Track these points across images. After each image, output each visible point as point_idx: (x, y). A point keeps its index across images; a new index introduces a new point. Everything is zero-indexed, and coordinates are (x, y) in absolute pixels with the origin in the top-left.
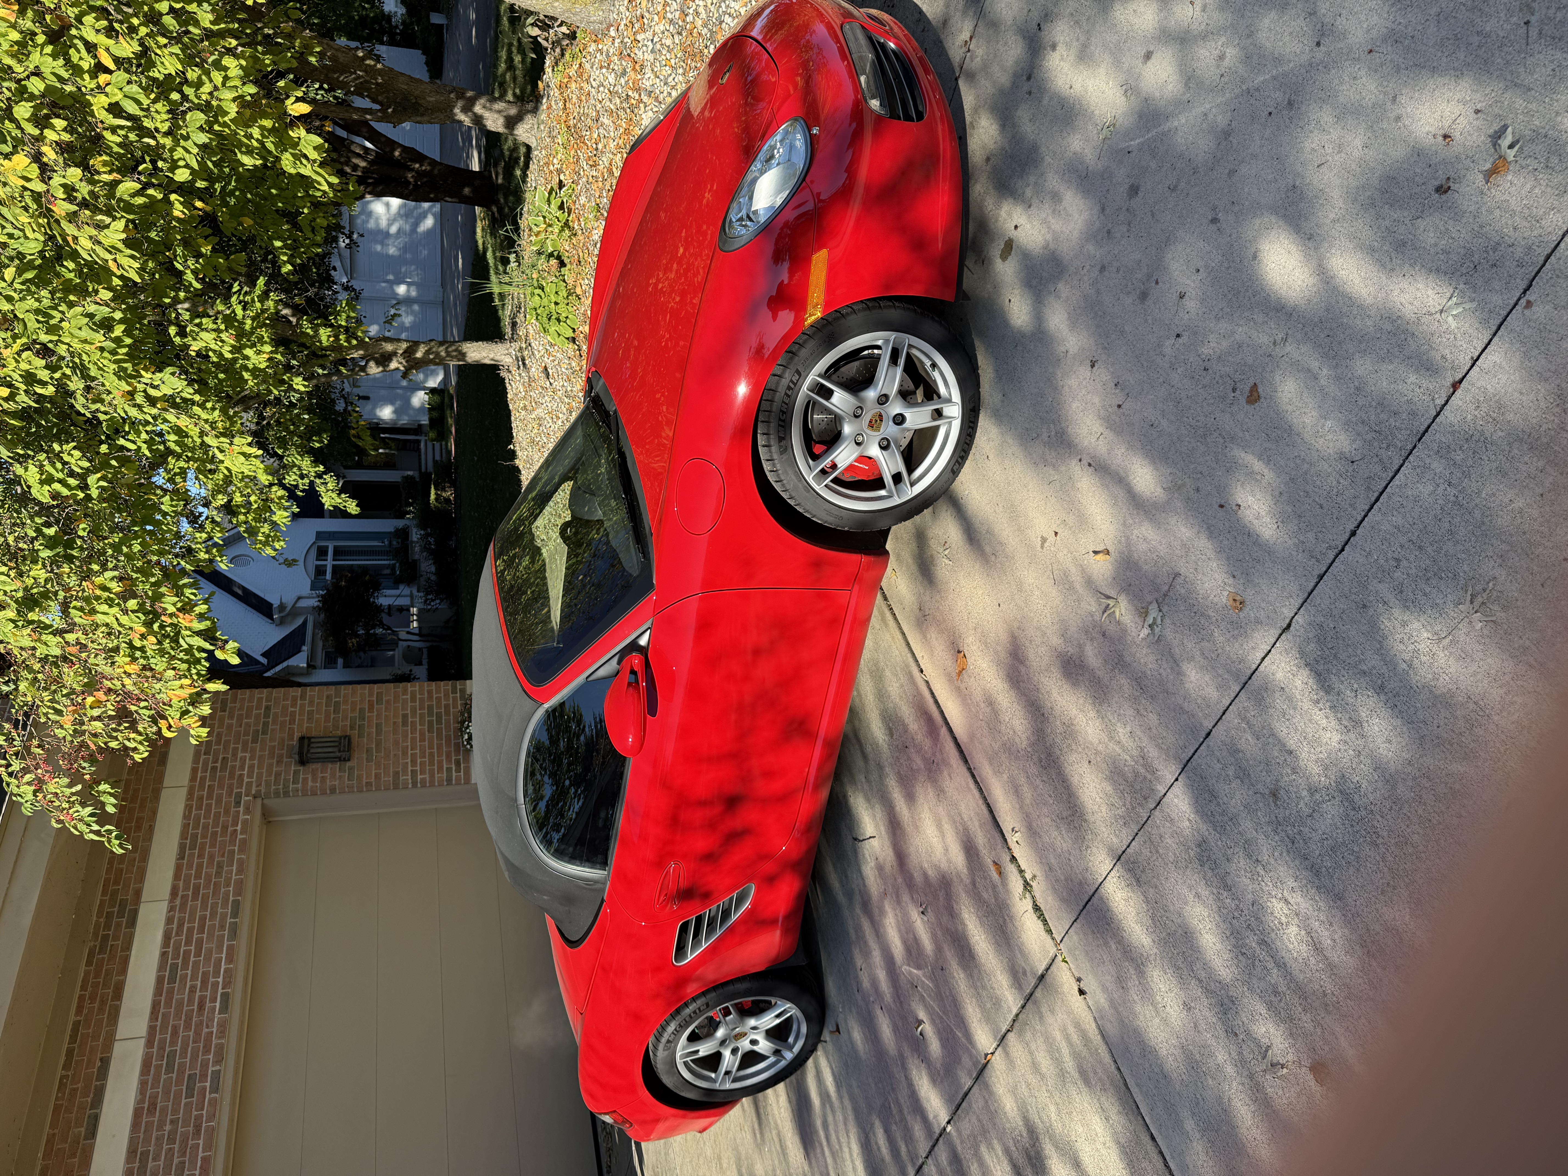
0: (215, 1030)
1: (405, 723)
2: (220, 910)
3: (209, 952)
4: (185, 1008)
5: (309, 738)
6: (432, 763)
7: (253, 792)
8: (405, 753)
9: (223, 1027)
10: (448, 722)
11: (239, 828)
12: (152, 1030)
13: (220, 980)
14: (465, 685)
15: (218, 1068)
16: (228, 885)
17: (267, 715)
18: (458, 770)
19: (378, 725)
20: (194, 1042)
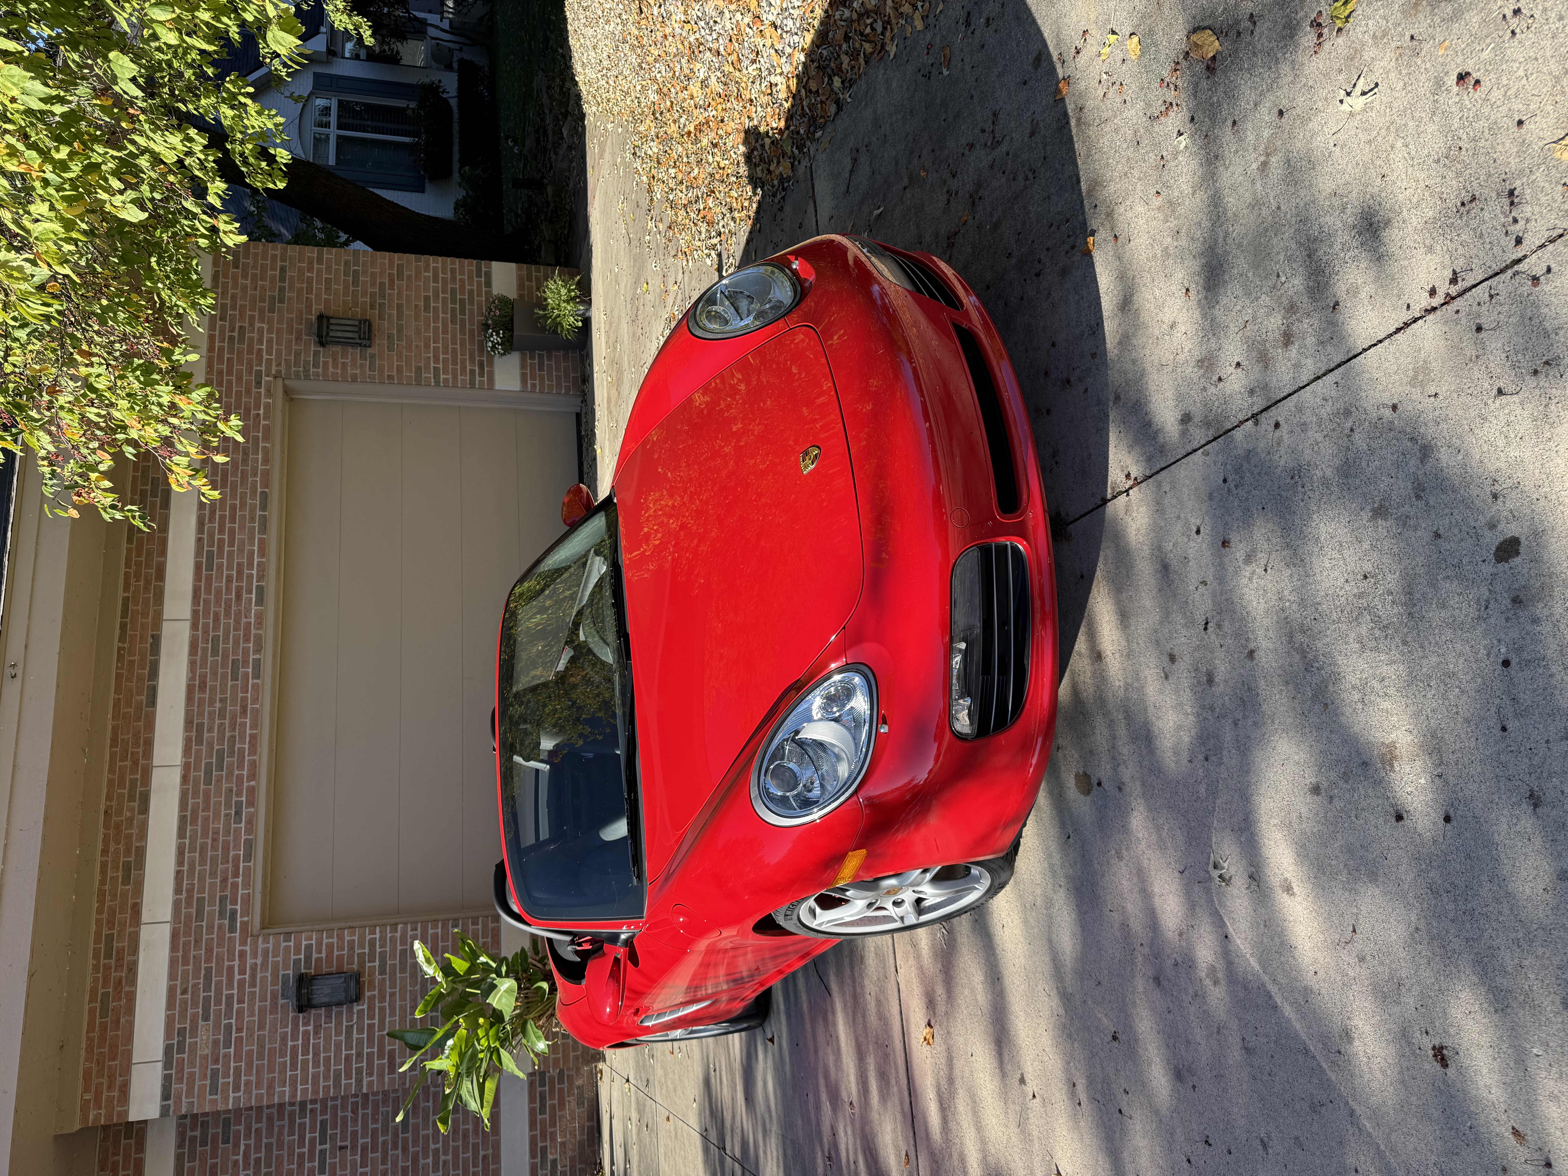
0: (253, 620)
1: (427, 308)
2: (249, 501)
3: (242, 543)
4: (224, 597)
5: (328, 318)
6: (455, 362)
7: (273, 372)
8: (427, 346)
9: (260, 617)
10: (471, 312)
11: (261, 412)
12: (195, 613)
13: (254, 572)
14: (490, 267)
15: (258, 656)
16: (255, 475)
17: (282, 279)
18: (482, 375)
19: (400, 306)
20: (235, 630)
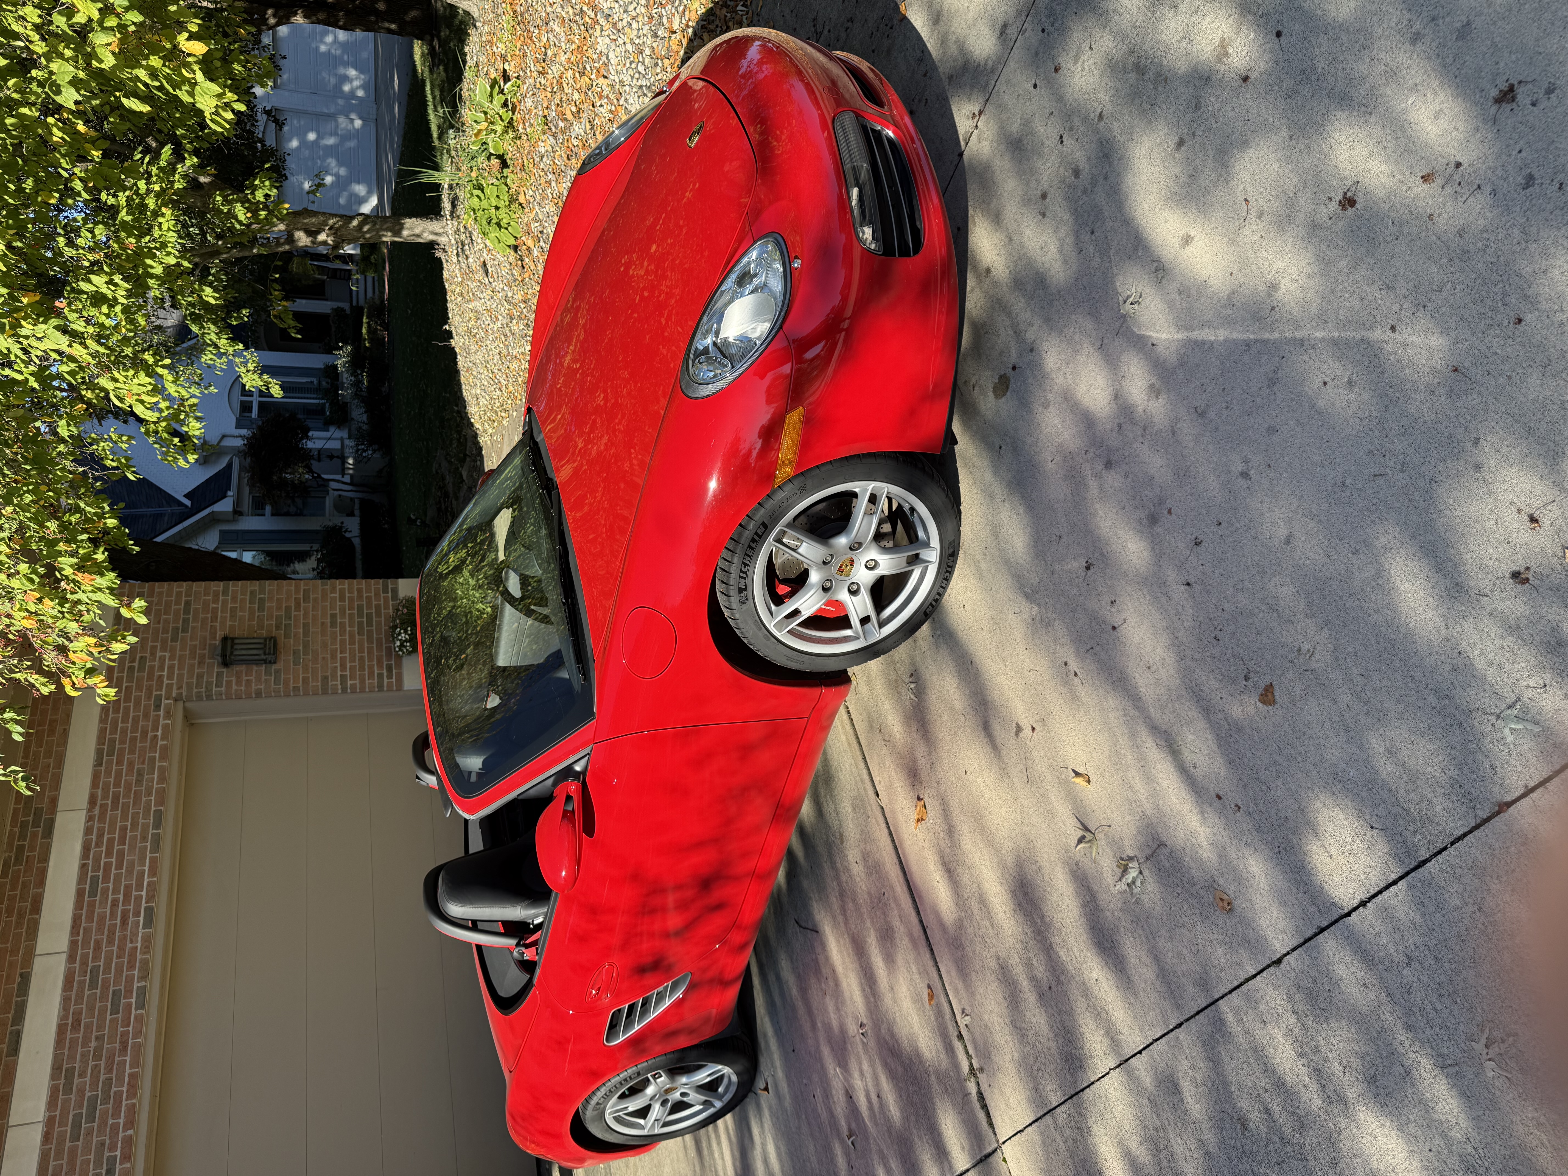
0: (139, 945)
1: (333, 624)
2: (141, 821)
3: (132, 864)
4: (108, 923)
5: (233, 639)
6: (362, 668)
7: (174, 695)
8: (334, 657)
9: (148, 941)
10: (379, 623)
11: (159, 733)
12: (73, 944)
13: (144, 893)
14: (397, 584)
15: (143, 984)
16: (150, 794)
17: (187, 611)
18: (390, 677)
19: (306, 625)
20: (118, 957)
